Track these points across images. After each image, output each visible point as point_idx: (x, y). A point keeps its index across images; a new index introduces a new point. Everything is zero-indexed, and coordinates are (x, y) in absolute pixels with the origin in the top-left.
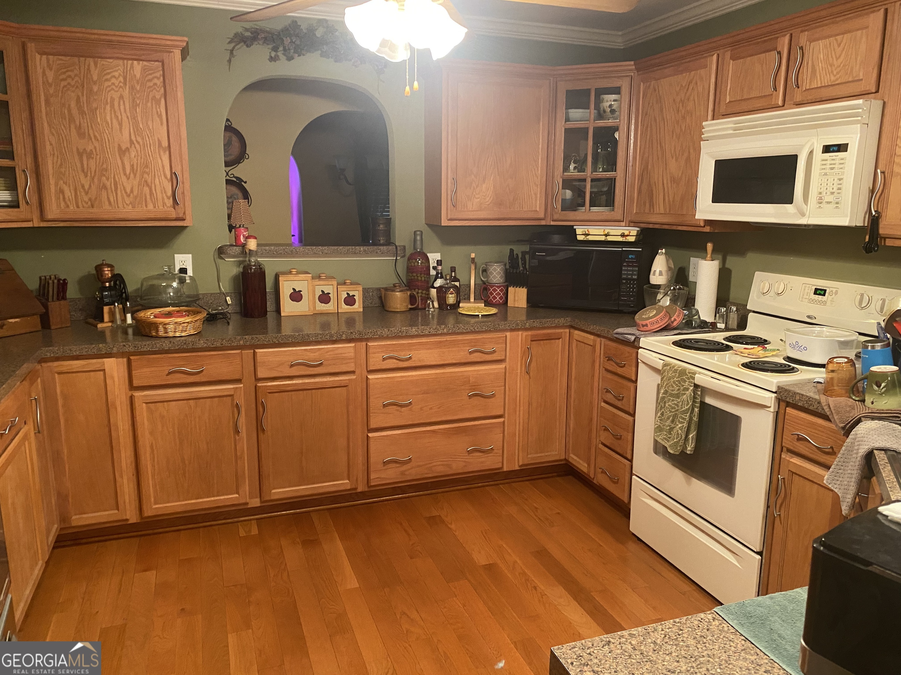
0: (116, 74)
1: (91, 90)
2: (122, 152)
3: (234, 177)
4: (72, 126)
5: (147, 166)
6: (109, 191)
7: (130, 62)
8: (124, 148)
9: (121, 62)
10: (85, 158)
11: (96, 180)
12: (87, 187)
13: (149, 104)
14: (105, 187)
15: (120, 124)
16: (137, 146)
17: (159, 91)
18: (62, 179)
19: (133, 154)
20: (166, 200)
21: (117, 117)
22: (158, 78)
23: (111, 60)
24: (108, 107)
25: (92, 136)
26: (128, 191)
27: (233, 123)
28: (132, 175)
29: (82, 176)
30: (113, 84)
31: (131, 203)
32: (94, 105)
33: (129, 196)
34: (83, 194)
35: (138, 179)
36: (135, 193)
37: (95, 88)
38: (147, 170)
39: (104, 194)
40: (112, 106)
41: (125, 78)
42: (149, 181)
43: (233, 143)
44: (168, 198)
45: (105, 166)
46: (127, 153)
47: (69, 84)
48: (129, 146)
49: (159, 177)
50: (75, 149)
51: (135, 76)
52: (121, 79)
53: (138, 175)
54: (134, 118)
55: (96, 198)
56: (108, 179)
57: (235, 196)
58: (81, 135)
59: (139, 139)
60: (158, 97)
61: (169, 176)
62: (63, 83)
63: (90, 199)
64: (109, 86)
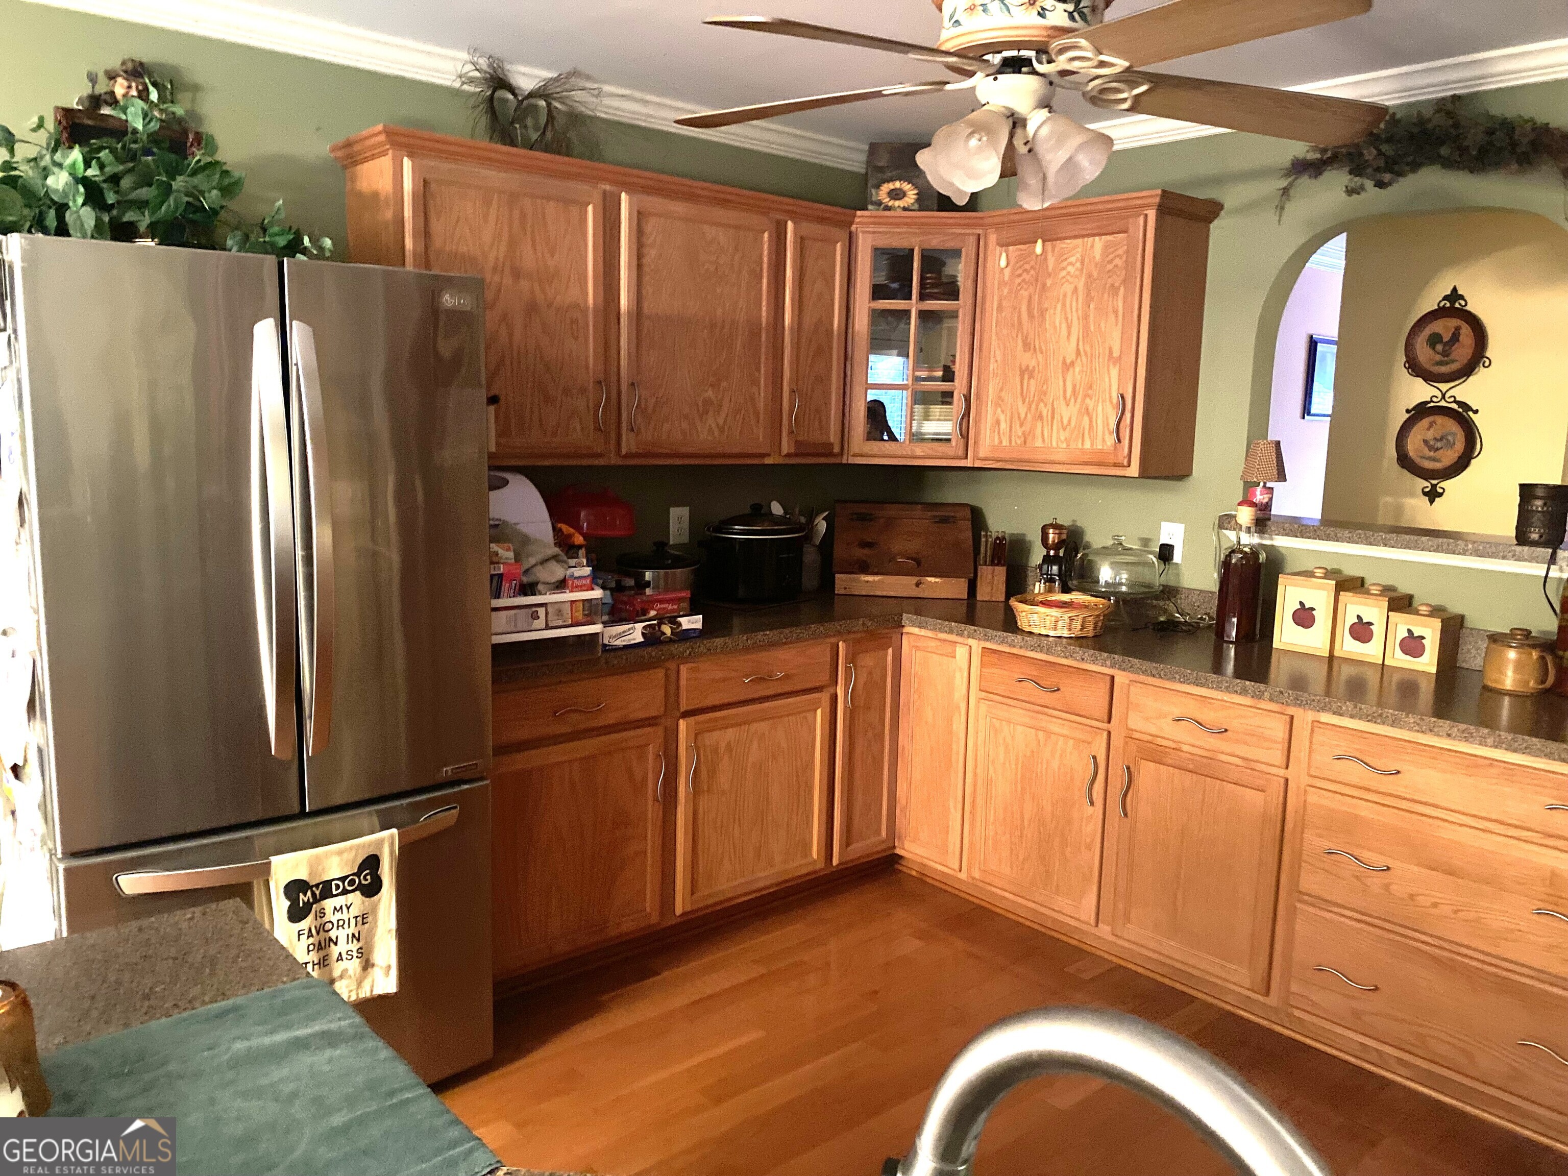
0: (1073, 259)
1: (1044, 285)
2: (1067, 366)
3: (1455, 402)
4: (1020, 336)
5: (1091, 387)
6: (1045, 423)
7: (1091, 239)
8: (1068, 361)
9: (1079, 241)
10: (1026, 377)
11: (1033, 406)
12: (1023, 416)
13: (1106, 295)
14: (1041, 417)
15: (1069, 327)
16: (1084, 358)
17: (1118, 276)
18: (1000, 406)
19: (1077, 369)
20: (1107, 437)
21: (1066, 319)
22: (1120, 257)
23: (1068, 241)
24: (1059, 306)
25: (1037, 347)
26: (1065, 421)
27: (1469, 304)
28: (1072, 400)
29: (1020, 403)
30: (1069, 273)
31: (1066, 439)
32: (1046, 306)
33: (1064, 429)
34: (1018, 425)
35: (1078, 405)
36: (1073, 424)
37: (1049, 282)
38: (1090, 392)
39: (1039, 425)
40: (1064, 305)
41: (1082, 263)
42: (1091, 408)
43: (1461, 338)
44: (1111, 433)
45: (1045, 388)
46: (1071, 369)
47: (1024, 280)
48: (1074, 357)
49: (1103, 401)
50: (1018, 365)
51: (1094, 257)
52: (1078, 265)
53: (1079, 400)
54: (1086, 317)
55: (1030, 432)
56: (1046, 405)
57: (1450, 438)
58: (1027, 346)
59: (1088, 349)
60: (1117, 285)
61: (1115, 401)
62: (1019, 280)
63: (1023, 433)
64: (1064, 277)
